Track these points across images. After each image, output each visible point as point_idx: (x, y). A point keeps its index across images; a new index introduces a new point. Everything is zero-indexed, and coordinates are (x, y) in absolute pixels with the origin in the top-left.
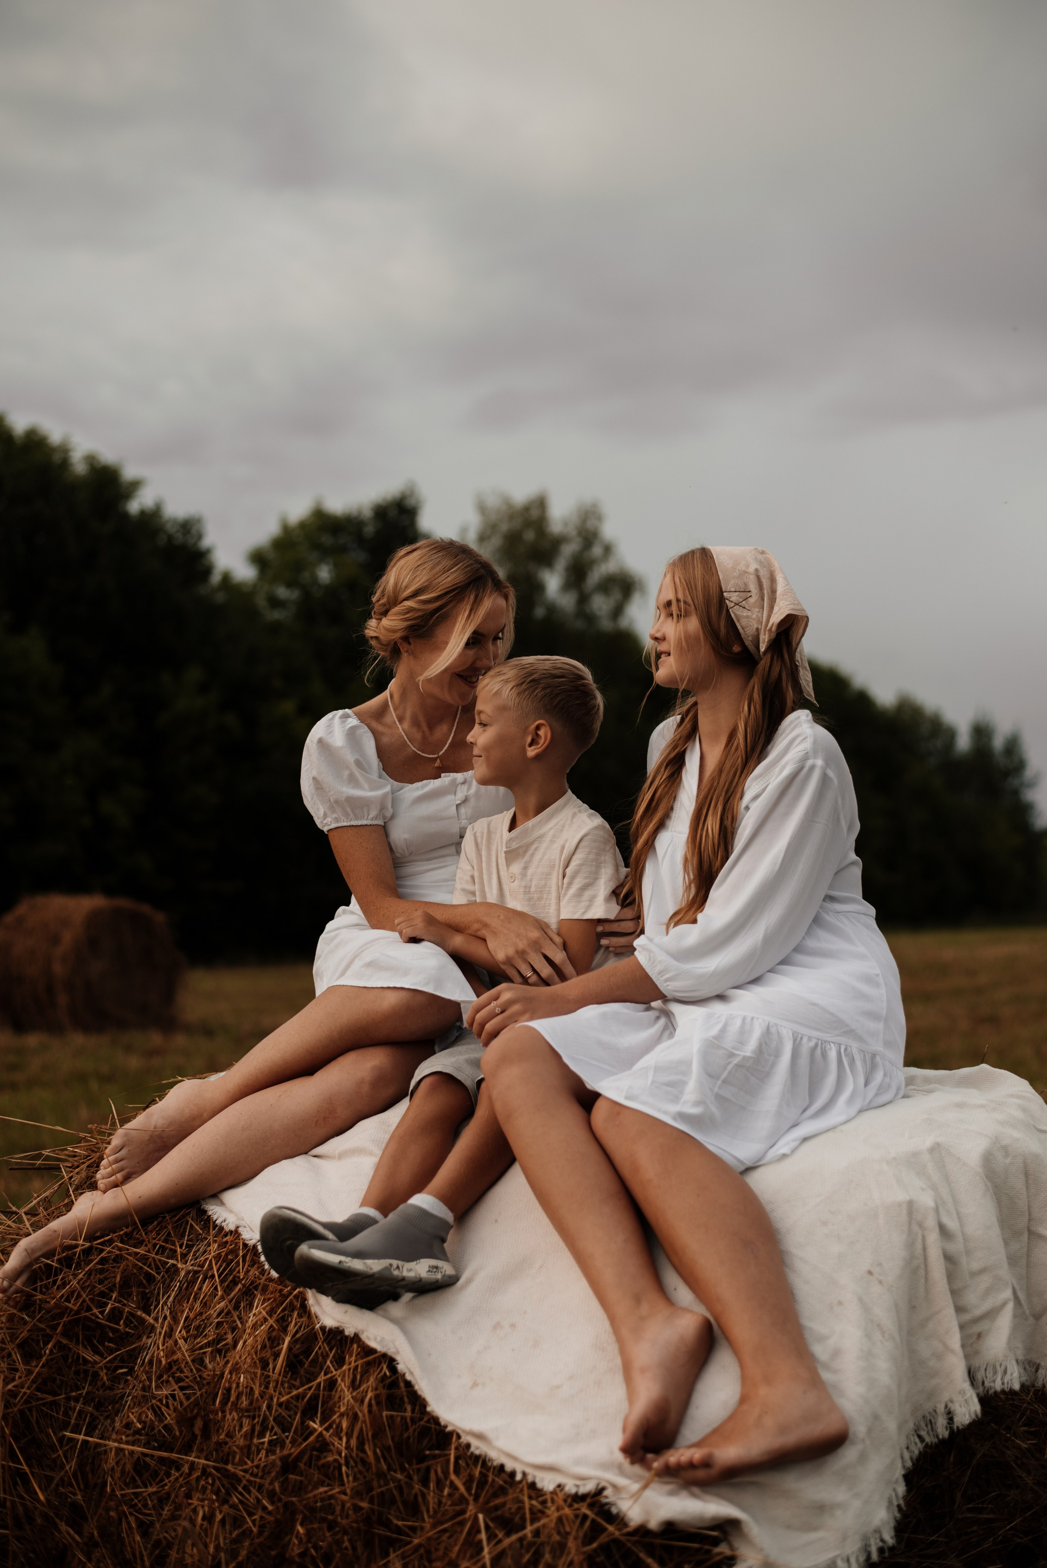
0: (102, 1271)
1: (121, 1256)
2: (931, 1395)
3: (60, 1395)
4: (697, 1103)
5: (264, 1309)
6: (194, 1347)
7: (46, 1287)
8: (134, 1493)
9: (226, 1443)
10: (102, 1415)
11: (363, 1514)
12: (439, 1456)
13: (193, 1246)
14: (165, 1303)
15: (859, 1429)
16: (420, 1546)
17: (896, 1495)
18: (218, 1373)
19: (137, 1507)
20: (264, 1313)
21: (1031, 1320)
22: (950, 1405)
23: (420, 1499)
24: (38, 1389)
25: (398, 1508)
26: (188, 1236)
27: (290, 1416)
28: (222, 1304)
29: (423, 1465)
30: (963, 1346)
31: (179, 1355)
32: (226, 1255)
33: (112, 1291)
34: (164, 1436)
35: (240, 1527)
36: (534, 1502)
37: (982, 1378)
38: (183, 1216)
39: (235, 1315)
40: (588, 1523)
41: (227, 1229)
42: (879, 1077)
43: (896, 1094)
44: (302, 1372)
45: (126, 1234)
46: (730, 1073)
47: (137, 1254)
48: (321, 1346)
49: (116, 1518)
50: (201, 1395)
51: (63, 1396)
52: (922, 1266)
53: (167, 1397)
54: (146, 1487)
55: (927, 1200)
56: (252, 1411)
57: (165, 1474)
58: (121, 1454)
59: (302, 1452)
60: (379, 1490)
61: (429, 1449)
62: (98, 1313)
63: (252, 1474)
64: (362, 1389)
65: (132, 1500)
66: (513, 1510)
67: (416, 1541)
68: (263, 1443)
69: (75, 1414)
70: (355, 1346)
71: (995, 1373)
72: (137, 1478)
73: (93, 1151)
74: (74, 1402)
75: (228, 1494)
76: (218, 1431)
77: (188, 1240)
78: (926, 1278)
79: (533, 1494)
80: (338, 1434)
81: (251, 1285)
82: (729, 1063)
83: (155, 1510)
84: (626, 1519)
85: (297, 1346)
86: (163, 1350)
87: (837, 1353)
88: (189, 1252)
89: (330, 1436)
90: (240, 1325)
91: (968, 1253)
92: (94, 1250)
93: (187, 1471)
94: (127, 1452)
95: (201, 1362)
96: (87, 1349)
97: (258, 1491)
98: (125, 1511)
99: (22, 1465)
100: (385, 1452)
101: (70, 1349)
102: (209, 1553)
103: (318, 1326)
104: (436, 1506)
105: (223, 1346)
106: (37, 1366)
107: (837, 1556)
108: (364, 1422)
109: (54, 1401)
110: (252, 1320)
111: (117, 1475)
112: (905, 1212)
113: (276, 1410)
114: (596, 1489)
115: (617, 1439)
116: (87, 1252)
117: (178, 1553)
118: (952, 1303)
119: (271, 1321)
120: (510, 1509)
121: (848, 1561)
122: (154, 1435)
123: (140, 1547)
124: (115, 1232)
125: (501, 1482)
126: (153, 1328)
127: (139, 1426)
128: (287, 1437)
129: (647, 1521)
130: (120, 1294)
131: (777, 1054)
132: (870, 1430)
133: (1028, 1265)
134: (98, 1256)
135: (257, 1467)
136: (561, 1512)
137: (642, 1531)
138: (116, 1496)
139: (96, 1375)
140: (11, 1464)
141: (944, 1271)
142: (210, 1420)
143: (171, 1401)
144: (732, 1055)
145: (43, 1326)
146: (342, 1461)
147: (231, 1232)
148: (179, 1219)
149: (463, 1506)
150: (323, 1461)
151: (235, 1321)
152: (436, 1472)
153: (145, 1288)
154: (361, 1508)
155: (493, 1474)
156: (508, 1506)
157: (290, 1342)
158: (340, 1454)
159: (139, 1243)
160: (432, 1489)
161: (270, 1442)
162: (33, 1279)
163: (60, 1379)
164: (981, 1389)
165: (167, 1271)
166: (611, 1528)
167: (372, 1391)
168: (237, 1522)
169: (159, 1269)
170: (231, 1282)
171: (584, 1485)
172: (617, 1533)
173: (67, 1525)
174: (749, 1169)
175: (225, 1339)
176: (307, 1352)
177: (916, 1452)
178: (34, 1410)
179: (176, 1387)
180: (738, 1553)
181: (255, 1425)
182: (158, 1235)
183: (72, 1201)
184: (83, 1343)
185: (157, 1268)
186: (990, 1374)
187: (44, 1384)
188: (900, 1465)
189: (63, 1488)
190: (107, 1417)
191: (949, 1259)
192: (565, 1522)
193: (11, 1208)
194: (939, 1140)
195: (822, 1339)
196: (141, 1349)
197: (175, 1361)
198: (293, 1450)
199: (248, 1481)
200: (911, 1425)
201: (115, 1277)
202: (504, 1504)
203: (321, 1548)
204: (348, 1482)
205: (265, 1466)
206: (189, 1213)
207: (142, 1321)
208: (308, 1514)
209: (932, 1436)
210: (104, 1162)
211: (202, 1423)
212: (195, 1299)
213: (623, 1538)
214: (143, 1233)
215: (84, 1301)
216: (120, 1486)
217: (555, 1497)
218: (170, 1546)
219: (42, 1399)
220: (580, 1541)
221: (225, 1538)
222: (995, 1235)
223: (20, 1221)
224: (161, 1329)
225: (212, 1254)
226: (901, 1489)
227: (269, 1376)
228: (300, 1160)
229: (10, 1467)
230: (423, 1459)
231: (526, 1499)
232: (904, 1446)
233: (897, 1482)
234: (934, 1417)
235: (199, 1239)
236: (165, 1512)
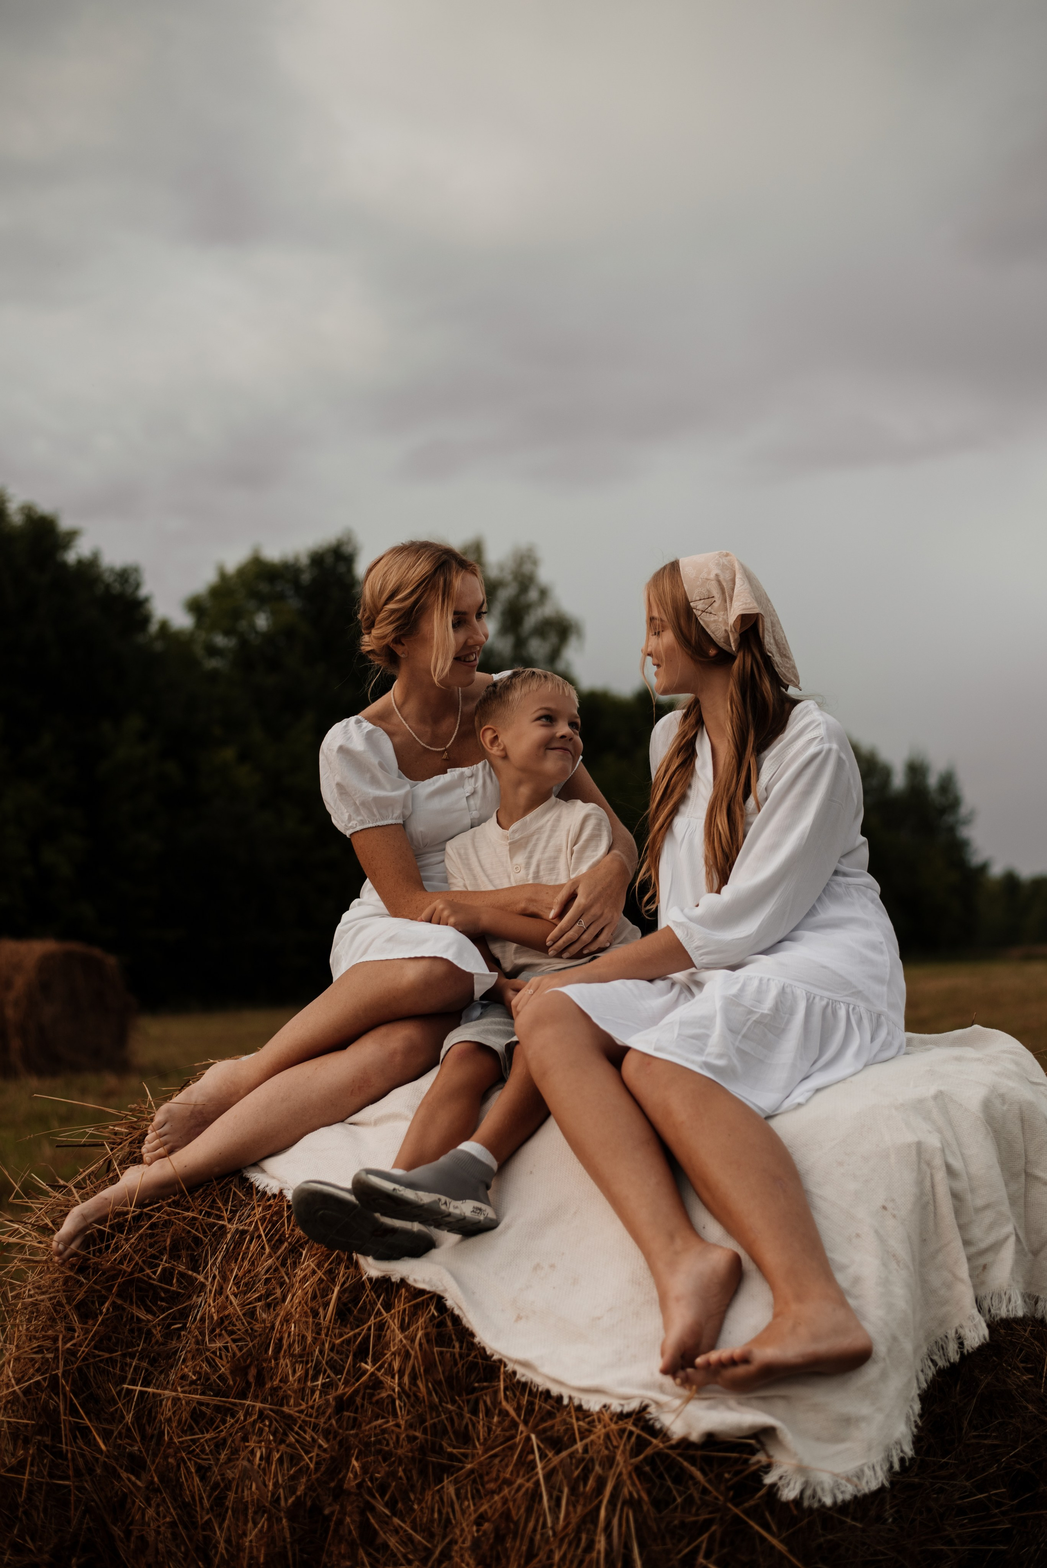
0: (152, 1236)
1: (170, 1220)
2: (942, 1321)
3: (117, 1351)
4: (720, 1056)
5: (313, 1262)
6: (244, 1302)
7: (100, 1250)
8: (192, 1440)
9: (281, 1388)
10: (156, 1370)
11: (417, 1443)
12: (487, 1388)
13: (236, 1211)
14: (214, 1264)
15: (880, 1348)
16: (472, 1471)
17: (914, 1413)
18: (269, 1325)
19: (195, 1453)
20: (313, 1265)
21: (1030, 1256)
22: (960, 1330)
23: (470, 1427)
24: (95, 1348)
25: (450, 1438)
26: (232, 1202)
27: (341, 1360)
28: (270, 1261)
29: (473, 1397)
30: (971, 1276)
31: (230, 1310)
32: (272, 1216)
33: (163, 1254)
34: (219, 1385)
35: (296, 1465)
36: (581, 1423)
37: (989, 1306)
38: (227, 1184)
39: (283, 1271)
40: (633, 1439)
41: (269, 1193)
42: (883, 1034)
43: (898, 1052)
44: (351, 1319)
45: (174, 1202)
46: (749, 1029)
47: (185, 1218)
48: (368, 1294)
49: (175, 1464)
50: (254, 1346)
51: (119, 1353)
52: (931, 1202)
53: (220, 1349)
54: (203, 1433)
55: (933, 1141)
56: (304, 1357)
57: (220, 1421)
58: (179, 1404)
59: (356, 1392)
60: (432, 1421)
61: (478, 1382)
62: (151, 1274)
63: (306, 1415)
64: (411, 1329)
65: (190, 1446)
66: (562, 1431)
67: (469, 1466)
68: (318, 1385)
69: (132, 1369)
70: (403, 1290)
71: (1000, 1301)
72: (195, 1426)
73: (135, 1128)
74: (130, 1358)
75: (285, 1434)
76: (271, 1378)
77: (231, 1206)
78: (935, 1214)
79: (581, 1416)
80: (390, 1372)
81: (296, 1243)
82: (748, 1019)
83: (212, 1455)
84: (669, 1433)
85: (346, 1295)
86: (214, 1307)
87: (857, 1280)
88: (234, 1216)
89: (382, 1375)
90: (287, 1281)
91: (973, 1190)
92: (144, 1215)
93: (242, 1418)
94: (183, 1402)
95: (251, 1314)
96: (140, 1308)
97: (313, 1430)
98: (183, 1457)
99: (84, 1420)
100: (437, 1387)
101: (124, 1309)
102: (268, 1491)
103: (364, 1277)
104: (486, 1435)
105: (272, 1300)
106: (95, 1325)
107: (864, 1465)
108: (416, 1357)
109: (111, 1358)
110: (300, 1273)
111: (174, 1424)
112: (914, 1152)
113: (328, 1355)
114: (640, 1406)
115: (657, 1363)
116: (137, 1218)
117: (236, 1493)
118: (958, 1234)
119: (320, 1273)
120: (559, 1430)
121: (873, 1467)
122: (211, 1384)
123: (199, 1490)
124: (164, 1200)
125: (549, 1408)
126: (203, 1285)
127: (194, 1378)
128: (340, 1380)
129: (690, 1434)
130: (171, 1257)
131: (792, 1012)
132: (889, 1351)
133: (1026, 1205)
134: (148, 1222)
135: (312, 1407)
136: (608, 1429)
137: (685, 1444)
138: (175, 1443)
139: (149, 1333)
140: (71, 1419)
141: (951, 1206)
142: (263, 1368)
143: (223, 1353)
144: (751, 1012)
145: (98, 1287)
146: (396, 1396)
147: (274, 1196)
148: (223, 1187)
149: (513, 1432)
150: (375, 1399)
151: (283, 1277)
152: (485, 1402)
153: (194, 1250)
154: (415, 1438)
155: (539, 1400)
156: (556, 1428)
157: (339, 1292)
158: (394, 1390)
159: (187, 1210)
160: (481, 1417)
161: (323, 1385)
162: (85, 1245)
163: (115, 1337)
164: (988, 1316)
165: (214, 1235)
166: (655, 1441)
167: (422, 1329)
168: (294, 1459)
169: (207, 1233)
170: (277, 1241)
171: (629, 1404)
172: (661, 1445)
173: (126, 1471)
174: (769, 1117)
175: (274, 1294)
176: (356, 1301)
177: (931, 1375)
178: (91, 1366)
179: (229, 1339)
180: (774, 1459)
181: (308, 1369)
182: (203, 1201)
183: (117, 1175)
184: (137, 1303)
185: (204, 1232)
186: (995, 1302)
187: (102, 1342)
188: (915, 1385)
189: (121, 1440)
190: (161, 1373)
191: (956, 1196)
192: (612, 1437)
193: (58, 1182)
194: (942, 1088)
195: (843, 1268)
196: (191, 1308)
197: (227, 1316)
198: (346, 1390)
199: (303, 1421)
200: (925, 1350)
201: (165, 1241)
202: (553, 1427)
203: (377, 1479)
204: (402, 1416)
205: (319, 1407)
206: (232, 1181)
207: (192, 1280)
208: (363, 1449)
209: (944, 1361)
210: (147, 1138)
211: (256, 1371)
212: (243, 1259)
213: (666, 1451)
214: (190, 1200)
215: (137, 1264)
216: (178, 1434)
217: (601, 1416)
218: (228, 1488)
219: (99, 1356)
220: (628, 1453)
221: (283, 1475)
222: (996, 1175)
223: (70, 1193)
224: (211, 1287)
225: (257, 1216)
226: (917, 1407)
227: (320, 1324)
229: (70, 1421)
230: (474, 1390)
231: (574, 1421)
232: (919, 1369)
233: (913, 1400)
234: (945, 1343)
235: (242, 1204)
236: (222, 1456)
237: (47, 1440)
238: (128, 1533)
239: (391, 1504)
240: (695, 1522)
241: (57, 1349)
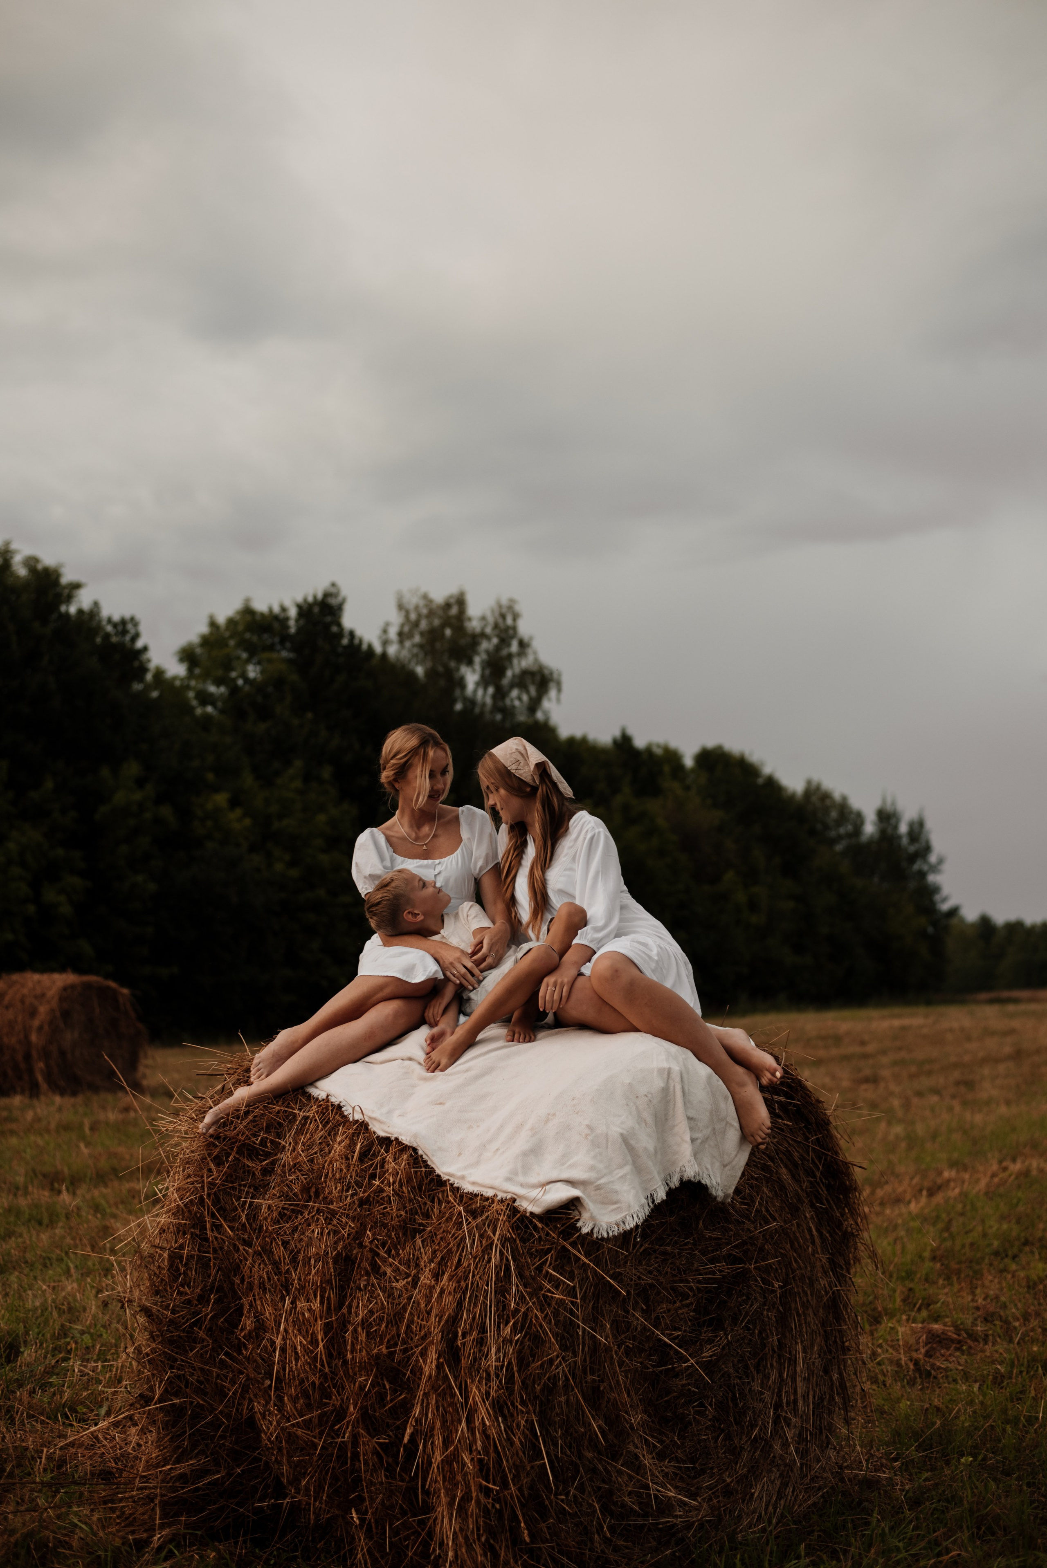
0: (254, 1121)
3: (236, 1183)
6: (307, 1155)
8: (279, 1228)
9: (329, 1197)
10: (259, 1190)
11: (402, 1218)
13: (302, 1108)
14: (290, 1136)
16: (431, 1231)
18: (322, 1166)
19: (281, 1234)
23: (430, 1209)
24: (224, 1181)
25: (419, 1215)
27: (362, 1180)
28: (322, 1133)
29: (432, 1195)
31: (300, 1159)
32: (323, 1109)
33: (262, 1130)
34: (294, 1199)
35: (337, 1236)
39: (329, 1138)
41: (320, 1099)
44: (367, 1159)
48: (376, 1147)
49: (270, 1241)
50: (313, 1177)
53: (294, 1180)
54: (285, 1224)
55: (676, 1068)
56: (342, 1179)
57: (294, 1218)
59: (370, 1195)
60: (410, 1207)
62: (255, 1141)
63: (343, 1209)
64: (399, 1162)
65: (278, 1231)
66: (477, 1208)
67: (429, 1229)
68: (349, 1194)
69: (245, 1191)
72: (280, 1220)
74: (243, 1187)
75: (331, 1220)
76: (323, 1192)
77: (300, 1105)
79: (484, 1200)
80: (389, 1185)
81: (336, 1124)
83: (290, 1235)
84: (526, 1210)
85: (364, 1148)
86: (291, 1158)
89: (383, 1186)
90: (332, 1143)
93: (306, 1216)
94: (274, 1207)
95: (311, 1161)
96: (249, 1160)
97: (347, 1217)
98: (274, 1237)
99: (219, 1220)
100: (413, 1190)
101: (240, 1160)
102: (322, 1250)
103: (375, 1137)
104: (438, 1212)
105: (323, 1153)
106: (224, 1169)
108: (402, 1175)
109: (233, 1185)
110: (339, 1139)
111: (269, 1220)
112: (666, 1071)
113: (355, 1178)
117: (304, 1253)
122: (290, 1197)
123: (283, 1254)
126: (284, 1147)
127: (280, 1195)
128: (361, 1190)
130: (266, 1132)
134: (253, 1114)
135: (346, 1205)
138: (269, 1230)
139: (254, 1174)
140: (212, 1219)
142: (319, 1187)
143: (297, 1181)
145: (226, 1148)
146: (391, 1196)
147: (324, 1100)
149: (452, 1210)
150: (380, 1197)
151: (329, 1142)
152: (438, 1197)
153: (279, 1129)
154: (401, 1216)
156: (475, 1205)
157: (361, 1145)
158: (390, 1192)
161: (352, 1193)
163: (236, 1176)
165: (291, 1118)
168: (336, 1233)
170: (325, 1123)
173: (243, 1246)
176: (370, 1150)
178: (223, 1190)
179: (299, 1174)
180: (581, 1213)
181: (344, 1186)
183: (235, 1090)
184: (247, 1157)
185: (284, 1119)
187: (228, 1178)
190: (262, 1191)
193: (200, 1096)
196: (277, 1160)
197: (298, 1163)
198: (365, 1195)
199: (341, 1213)
201: (262, 1124)
202: (473, 1206)
203: (381, 1239)
204: (394, 1204)
205: (350, 1205)
207: (278, 1144)
208: (373, 1224)
211: (315, 1189)
212: (307, 1133)
215: (247, 1136)
216: (271, 1225)
218: (299, 1252)
219: (226, 1186)
221: (330, 1241)
224: (289, 1148)
225: (314, 1110)
227: (350, 1162)
228: (359, 1065)
235: (305, 1105)
236: (296, 1235)
237: (198, 1232)
238: (242, 1280)
239: (388, 1252)
240: (542, 1250)
241: (203, 1182)
